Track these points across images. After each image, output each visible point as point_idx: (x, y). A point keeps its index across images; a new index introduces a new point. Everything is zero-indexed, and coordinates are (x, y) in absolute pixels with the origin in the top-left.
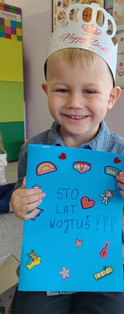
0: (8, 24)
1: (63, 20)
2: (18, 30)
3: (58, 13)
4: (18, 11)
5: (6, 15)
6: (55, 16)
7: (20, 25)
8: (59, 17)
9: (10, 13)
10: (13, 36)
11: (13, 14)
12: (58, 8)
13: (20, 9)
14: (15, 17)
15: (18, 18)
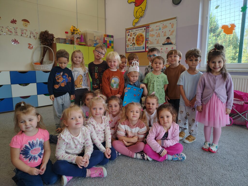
0: (108, 42)
1: (130, 41)
2: (112, 44)
3: (128, 39)
4: (112, 37)
5: (108, 39)
6: (127, 39)
7: (113, 42)
8: (128, 40)
9: (109, 38)
10: (110, 46)
11: (110, 38)
12: (128, 36)
13: (113, 36)
14: (111, 39)
15: (112, 39)
